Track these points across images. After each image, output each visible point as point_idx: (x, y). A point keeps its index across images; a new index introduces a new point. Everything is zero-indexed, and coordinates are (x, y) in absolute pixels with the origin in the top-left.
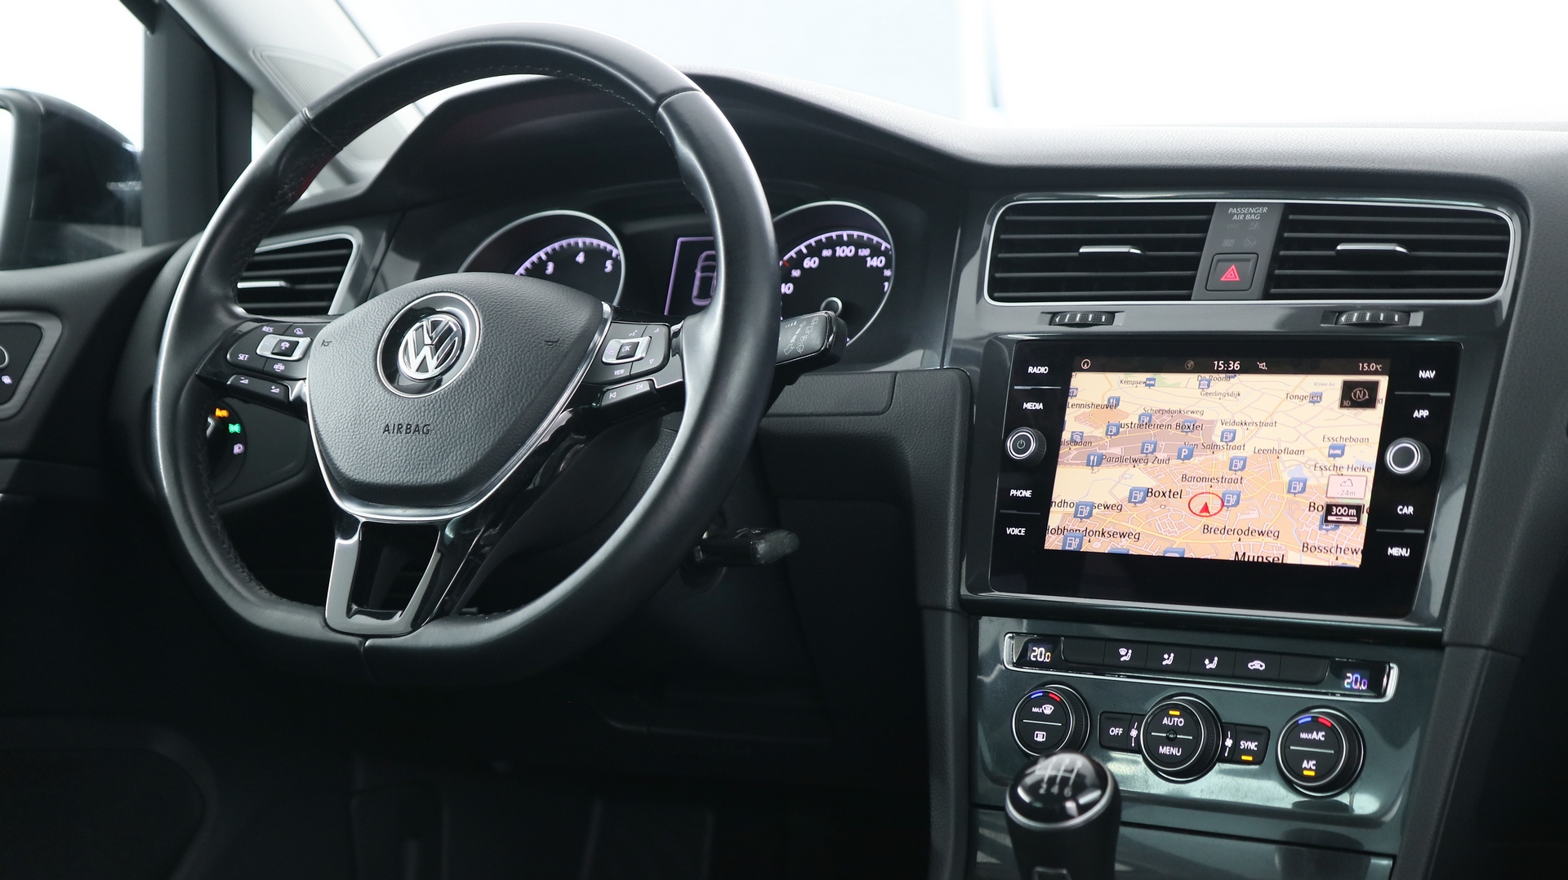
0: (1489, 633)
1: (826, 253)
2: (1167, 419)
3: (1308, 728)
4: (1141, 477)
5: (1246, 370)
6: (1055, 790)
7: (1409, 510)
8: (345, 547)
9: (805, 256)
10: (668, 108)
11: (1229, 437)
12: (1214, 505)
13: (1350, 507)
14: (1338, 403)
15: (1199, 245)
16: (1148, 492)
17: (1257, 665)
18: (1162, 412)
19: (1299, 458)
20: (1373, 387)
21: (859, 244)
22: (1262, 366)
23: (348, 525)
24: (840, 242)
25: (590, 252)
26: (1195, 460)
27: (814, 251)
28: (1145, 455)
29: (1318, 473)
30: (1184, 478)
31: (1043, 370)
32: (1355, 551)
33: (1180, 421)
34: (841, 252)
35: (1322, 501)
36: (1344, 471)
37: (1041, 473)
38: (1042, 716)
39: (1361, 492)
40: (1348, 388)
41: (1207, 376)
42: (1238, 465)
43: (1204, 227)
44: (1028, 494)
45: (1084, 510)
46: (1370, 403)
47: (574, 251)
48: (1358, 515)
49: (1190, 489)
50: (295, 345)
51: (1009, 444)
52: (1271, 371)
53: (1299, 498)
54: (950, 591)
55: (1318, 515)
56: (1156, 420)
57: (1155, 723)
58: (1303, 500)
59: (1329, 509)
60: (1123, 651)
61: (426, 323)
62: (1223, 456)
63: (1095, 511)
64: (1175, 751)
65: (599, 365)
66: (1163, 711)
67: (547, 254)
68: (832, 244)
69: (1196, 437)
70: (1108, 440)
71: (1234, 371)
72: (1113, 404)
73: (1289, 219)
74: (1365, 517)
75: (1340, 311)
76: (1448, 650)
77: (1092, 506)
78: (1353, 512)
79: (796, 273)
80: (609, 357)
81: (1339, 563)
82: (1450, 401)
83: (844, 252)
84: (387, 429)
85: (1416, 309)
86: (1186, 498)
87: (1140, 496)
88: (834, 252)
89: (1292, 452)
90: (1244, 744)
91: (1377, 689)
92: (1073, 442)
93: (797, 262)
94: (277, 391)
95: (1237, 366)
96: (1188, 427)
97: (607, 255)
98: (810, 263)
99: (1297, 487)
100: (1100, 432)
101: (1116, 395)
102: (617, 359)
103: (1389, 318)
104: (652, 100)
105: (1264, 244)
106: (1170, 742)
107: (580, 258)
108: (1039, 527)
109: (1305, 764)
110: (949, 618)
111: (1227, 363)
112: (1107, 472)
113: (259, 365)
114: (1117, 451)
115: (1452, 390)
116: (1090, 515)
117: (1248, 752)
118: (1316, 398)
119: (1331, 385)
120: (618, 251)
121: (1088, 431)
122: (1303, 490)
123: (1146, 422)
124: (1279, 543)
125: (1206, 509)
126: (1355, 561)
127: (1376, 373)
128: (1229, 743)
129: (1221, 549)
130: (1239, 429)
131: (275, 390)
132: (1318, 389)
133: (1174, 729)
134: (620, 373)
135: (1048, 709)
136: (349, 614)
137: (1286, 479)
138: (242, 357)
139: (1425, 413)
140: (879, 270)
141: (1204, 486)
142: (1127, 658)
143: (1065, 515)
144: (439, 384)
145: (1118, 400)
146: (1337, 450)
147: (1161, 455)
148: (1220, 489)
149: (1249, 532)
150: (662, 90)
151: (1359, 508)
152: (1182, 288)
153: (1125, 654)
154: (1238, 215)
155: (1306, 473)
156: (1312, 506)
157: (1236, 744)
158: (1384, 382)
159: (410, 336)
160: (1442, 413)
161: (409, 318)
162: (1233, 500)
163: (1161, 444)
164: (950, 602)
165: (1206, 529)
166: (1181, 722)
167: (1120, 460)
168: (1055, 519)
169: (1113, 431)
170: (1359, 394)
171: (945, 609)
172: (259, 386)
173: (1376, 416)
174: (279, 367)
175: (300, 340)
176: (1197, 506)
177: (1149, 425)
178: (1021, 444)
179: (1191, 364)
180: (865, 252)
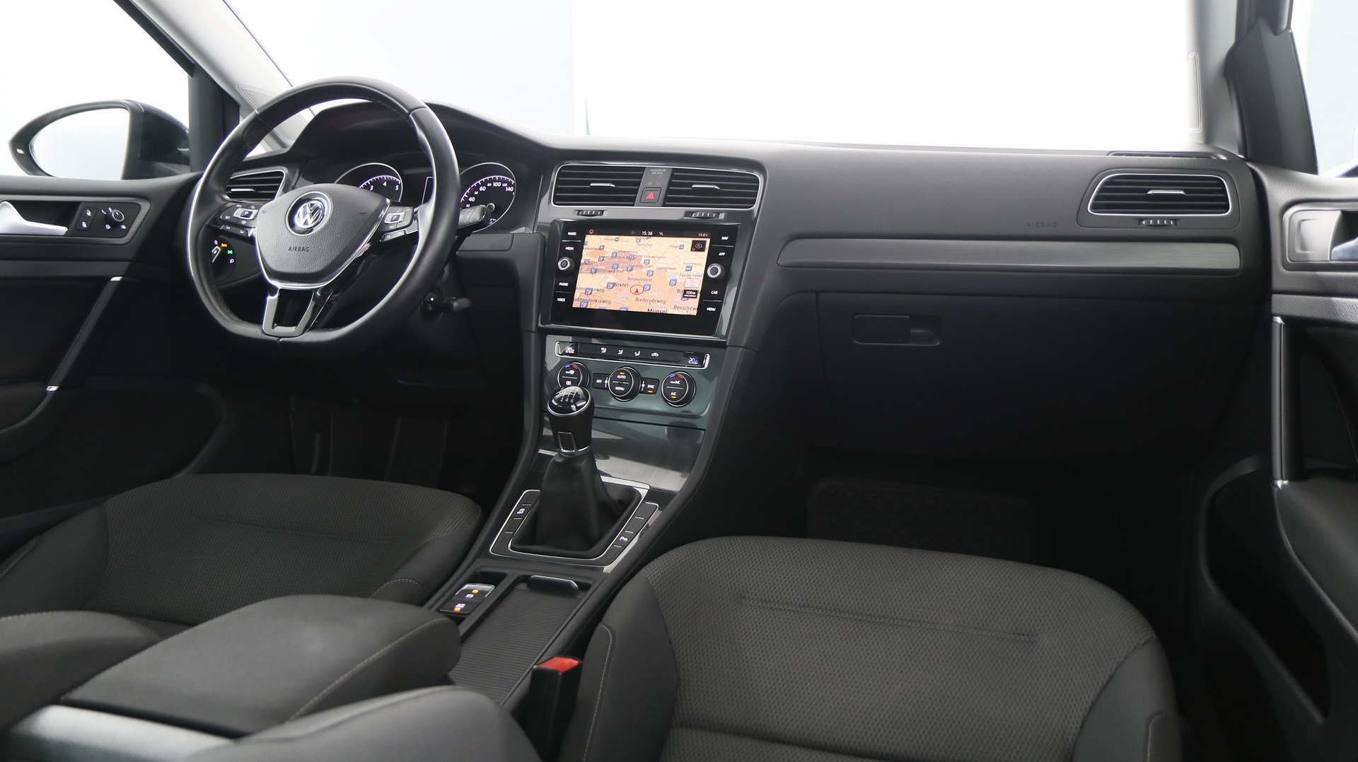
0: (744, 341)
1: (489, 185)
2: (623, 255)
3: (674, 379)
4: (612, 278)
5: (656, 235)
6: (567, 400)
7: (716, 293)
8: (272, 300)
9: (481, 186)
10: (414, 115)
11: (647, 262)
12: (640, 290)
13: (693, 291)
14: (690, 249)
15: (638, 184)
16: (614, 284)
17: (655, 354)
18: (621, 252)
19: (674, 271)
20: (704, 243)
21: (503, 181)
22: (661, 234)
23: (273, 290)
24: (495, 180)
25: (389, 182)
26: (634, 272)
27: (484, 184)
28: (614, 269)
29: (681, 277)
30: (629, 279)
31: (574, 234)
32: (694, 309)
33: (628, 255)
34: (495, 184)
35: (683, 289)
36: (692, 277)
37: (572, 275)
38: (569, 375)
39: (698, 285)
40: (694, 243)
41: (639, 237)
42: (651, 273)
43: (640, 177)
44: (566, 284)
45: (589, 291)
46: (703, 250)
47: (382, 181)
48: (696, 294)
49: (632, 283)
50: (251, 213)
51: (559, 264)
52: (664, 236)
53: (673, 287)
54: (534, 324)
55: (681, 294)
56: (619, 255)
57: (614, 378)
58: (675, 288)
59: (685, 291)
60: (602, 349)
61: (307, 204)
62: (645, 270)
63: (593, 292)
64: (622, 389)
65: (383, 224)
66: (618, 373)
67: (370, 182)
68: (492, 181)
69: (634, 262)
70: (599, 263)
71: (650, 236)
72: (602, 248)
73: (674, 175)
74: (699, 295)
75: (693, 212)
76: (728, 348)
77: (592, 290)
78: (694, 293)
79: (476, 193)
80: (387, 221)
81: (688, 314)
82: (733, 248)
83: (498, 184)
84: (290, 249)
85: (722, 212)
86: (629, 287)
87: (611, 286)
88: (492, 184)
89: (671, 269)
90: (649, 386)
91: (701, 364)
92: (585, 263)
93: (477, 188)
94: (243, 232)
95: (651, 233)
96: (631, 258)
97: (396, 183)
98: (482, 189)
99: (673, 283)
100: (596, 260)
101: (603, 244)
102: (392, 221)
103: (711, 215)
104: (407, 111)
105: (663, 183)
106: (620, 385)
107: (385, 184)
108: (570, 298)
109: (672, 394)
110: (533, 336)
111: (647, 232)
112: (599, 276)
113: (235, 221)
114: (603, 267)
115: (734, 245)
116: (591, 293)
117: (650, 389)
118: (681, 247)
119: (688, 242)
120: (400, 181)
121: (591, 259)
122: (675, 284)
123: (615, 255)
124: (665, 305)
125: (637, 291)
126: (694, 313)
127: (705, 237)
128: (643, 385)
129: (643, 308)
130: (651, 259)
131: (242, 232)
132: (683, 244)
133: (622, 380)
134: (392, 227)
135: (572, 372)
136: (273, 327)
137: (669, 280)
138: (227, 217)
139: (724, 254)
140: (511, 193)
141: (637, 282)
142: (605, 352)
143: (581, 293)
144: (311, 231)
145: (604, 246)
146: (689, 268)
147: (620, 269)
148: (643, 283)
149: (654, 301)
150: (411, 107)
151: (696, 292)
152: (631, 201)
153: (604, 350)
154: (654, 172)
155: (677, 277)
156: (678, 291)
157: (646, 386)
158: (708, 241)
159: (301, 210)
160: (730, 253)
161: (300, 203)
162: (648, 288)
163: (620, 265)
164: (534, 328)
165: (637, 299)
166: (624, 377)
167: (604, 271)
168: (577, 295)
169: (602, 259)
170: (699, 246)
171: (532, 331)
172: (235, 230)
173: (704, 255)
174: (244, 223)
175: (254, 211)
176: (634, 291)
178: (564, 264)
179: (633, 232)
180: (505, 185)
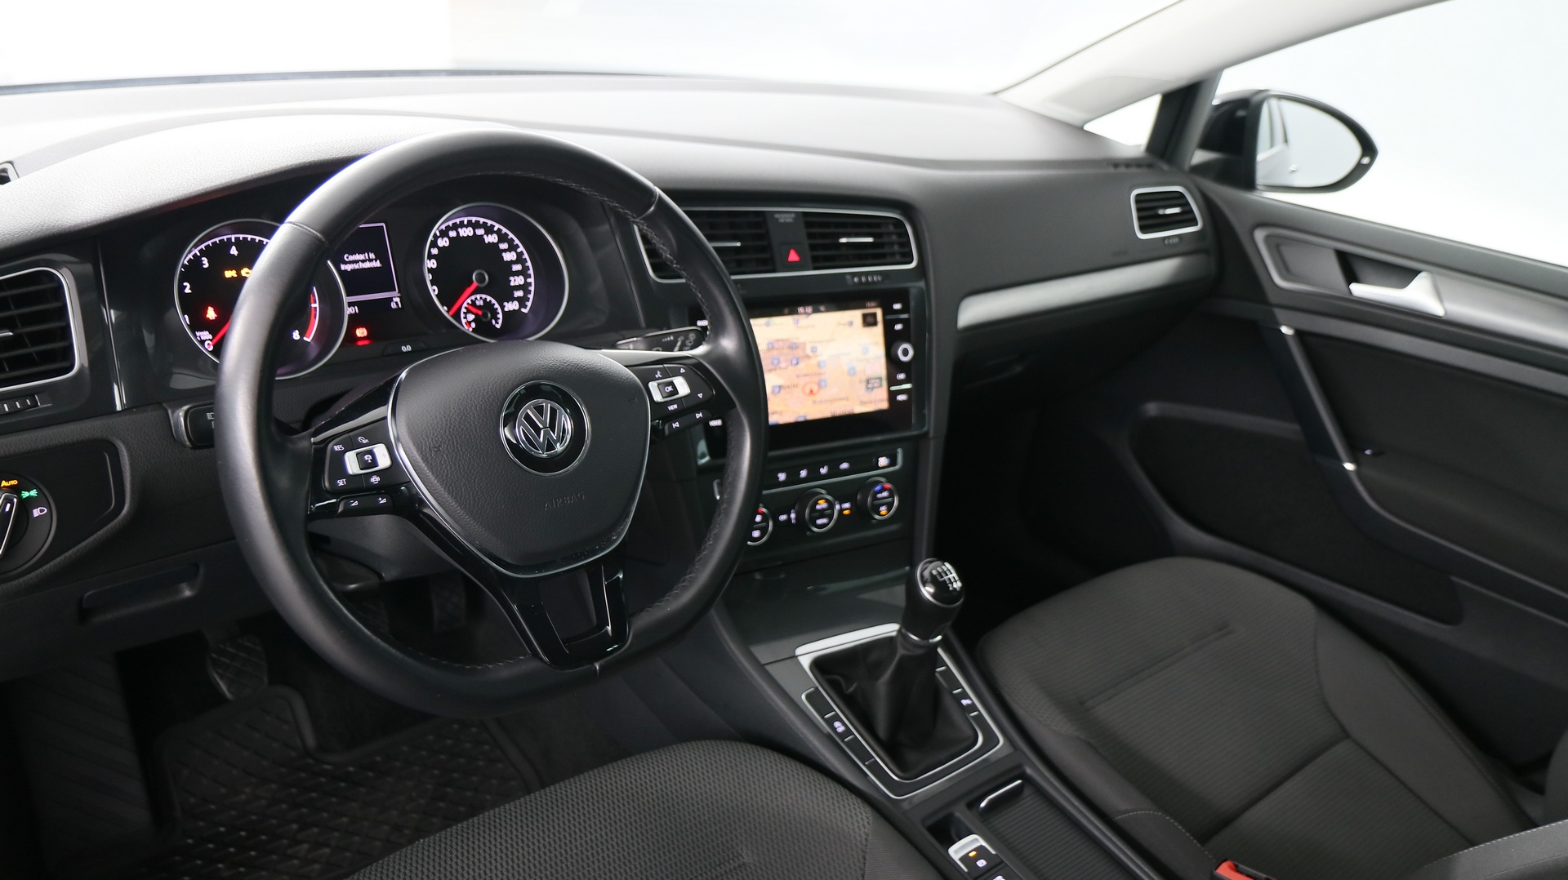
1: (453, 234)
2: (781, 344)
3: (881, 492)
4: (775, 380)
5: (816, 311)
7: (902, 376)
11: (814, 350)
12: (815, 388)
13: (876, 379)
14: (861, 325)
16: (780, 387)
18: (778, 340)
19: (849, 356)
20: (874, 315)
21: (476, 225)
22: (823, 309)
24: (462, 225)
26: (801, 366)
28: (775, 366)
29: (859, 363)
30: (798, 376)
32: (882, 401)
33: (790, 345)
34: (463, 233)
35: (864, 378)
36: (870, 361)
39: (881, 370)
40: (865, 316)
41: (797, 317)
42: (822, 364)
46: (875, 324)
48: (880, 382)
49: (802, 381)
52: (828, 310)
53: (853, 378)
55: (863, 385)
56: (776, 346)
57: (812, 509)
58: (856, 379)
59: (868, 382)
60: (780, 475)
62: (815, 361)
64: (825, 520)
66: (816, 503)
68: (457, 227)
69: (800, 353)
71: (808, 313)
73: (809, 221)
74: (884, 383)
79: (436, 251)
81: (877, 408)
82: (909, 319)
83: (466, 232)
86: (801, 387)
87: (777, 390)
88: (458, 233)
89: (845, 354)
91: (893, 463)
93: (435, 243)
95: (811, 310)
96: (793, 347)
98: (443, 242)
99: (852, 372)
106: (822, 516)
109: (880, 508)
111: (805, 309)
115: (909, 313)
117: (845, 509)
118: (851, 324)
119: (856, 315)
122: (854, 373)
123: (771, 346)
124: (849, 403)
125: (812, 391)
126: (884, 405)
127: (873, 307)
132: (851, 319)
133: (823, 510)
135: (758, 519)
137: (846, 369)
139: (900, 326)
140: (495, 245)
141: (807, 379)
142: (784, 479)
146: (866, 351)
147: (783, 365)
148: (817, 379)
149: (833, 400)
151: (880, 379)
153: (782, 477)
154: (781, 218)
156: (860, 382)
158: (879, 312)
162: (824, 384)
163: (782, 359)
165: (814, 402)
166: (825, 505)
170: (870, 319)
173: (879, 330)
174: (375, 479)
176: (807, 391)
177: (773, 348)
179: (786, 311)
180: (480, 232)
